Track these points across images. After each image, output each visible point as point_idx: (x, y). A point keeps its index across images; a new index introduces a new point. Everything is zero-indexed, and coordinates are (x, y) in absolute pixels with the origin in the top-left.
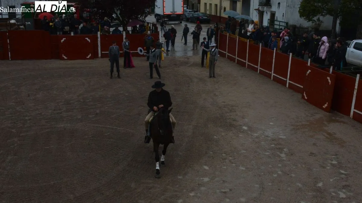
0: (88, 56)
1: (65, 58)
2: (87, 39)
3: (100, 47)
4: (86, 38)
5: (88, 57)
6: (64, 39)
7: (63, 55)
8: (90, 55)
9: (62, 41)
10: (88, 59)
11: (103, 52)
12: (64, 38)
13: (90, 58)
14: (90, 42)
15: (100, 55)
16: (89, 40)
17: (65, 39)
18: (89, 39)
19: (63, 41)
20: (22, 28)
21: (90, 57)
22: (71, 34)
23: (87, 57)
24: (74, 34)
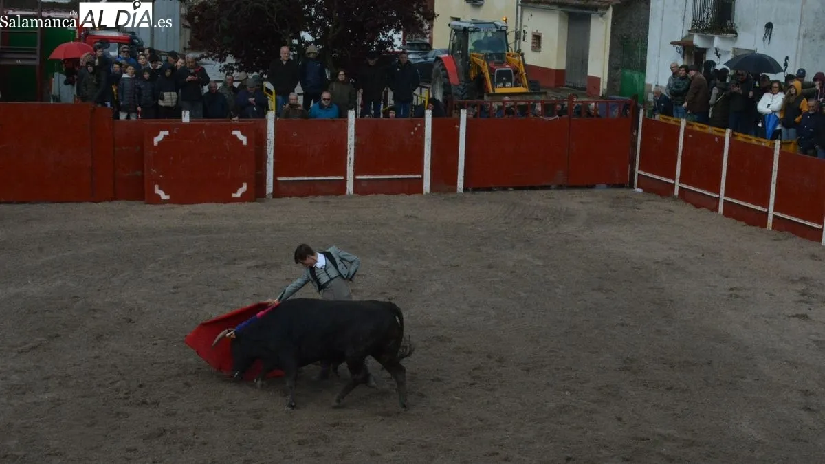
0: (236, 192)
1: (164, 196)
2: (237, 133)
3: (272, 162)
4: (234, 133)
5: (238, 195)
6: (163, 134)
7: (157, 187)
8: (244, 188)
9: (157, 140)
10: (237, 200)
11: (279, 179)
12: (164, 130)
13: (244, 198)
14: (245, 143)
16: (244, 139)
17: (167, 133)
18: (243, 134)
19: (159, 142)
21: (242, 195)
22: (180, 117)
23: (234, 195)
24: (191, 116)
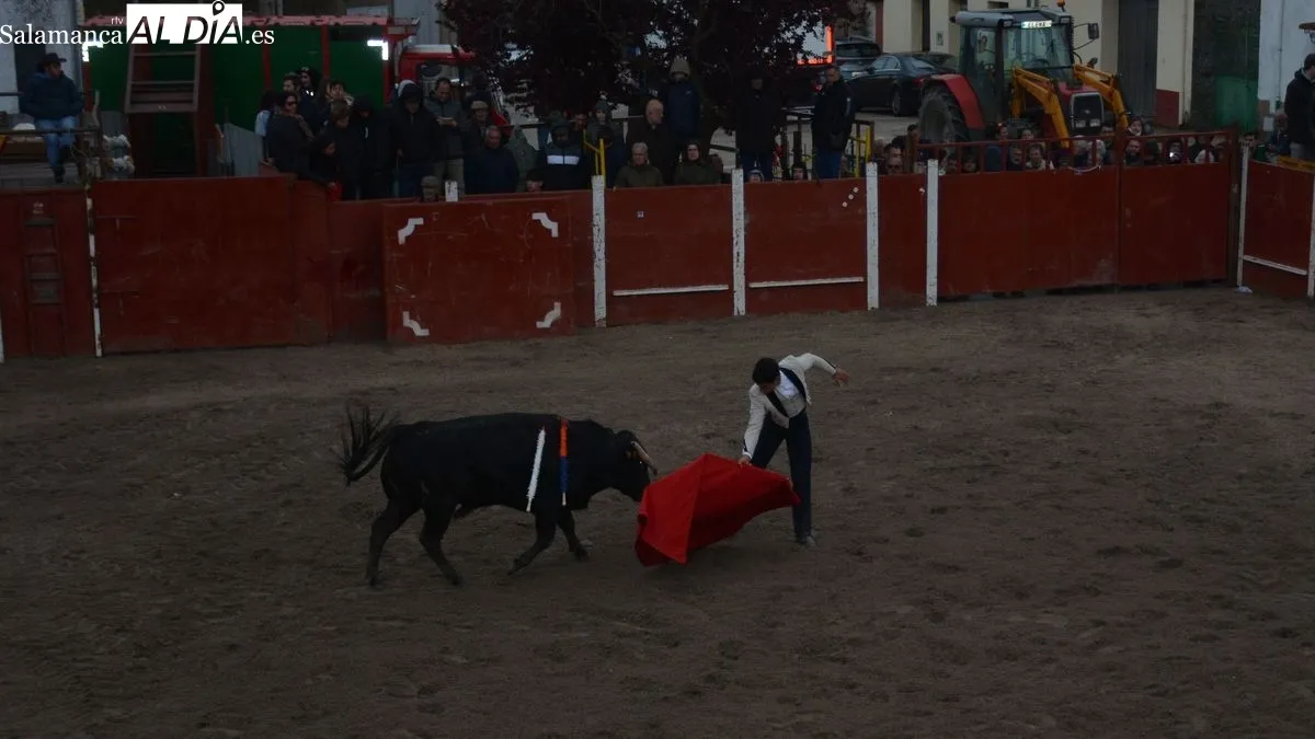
1: (419, 331)
2: (541, 217)
3: (603, 264)
4: (536, 216)
5: (547, 324)
6: (413, 223)
7: (406, 315)
8: (556, 311)
9: (404, 234)
10: (544, 332)
11: (615, 293)
12: (415, 216)
13: (557, 329)
14: (555, 233)
15: (601, 311)
16: (552, 227)
17: (420, 221)
18: (552, 218)
19: (407, 238)
20: (121, 168)
22: (442, 193)
23: (540, 325)
24: (460, 191)
